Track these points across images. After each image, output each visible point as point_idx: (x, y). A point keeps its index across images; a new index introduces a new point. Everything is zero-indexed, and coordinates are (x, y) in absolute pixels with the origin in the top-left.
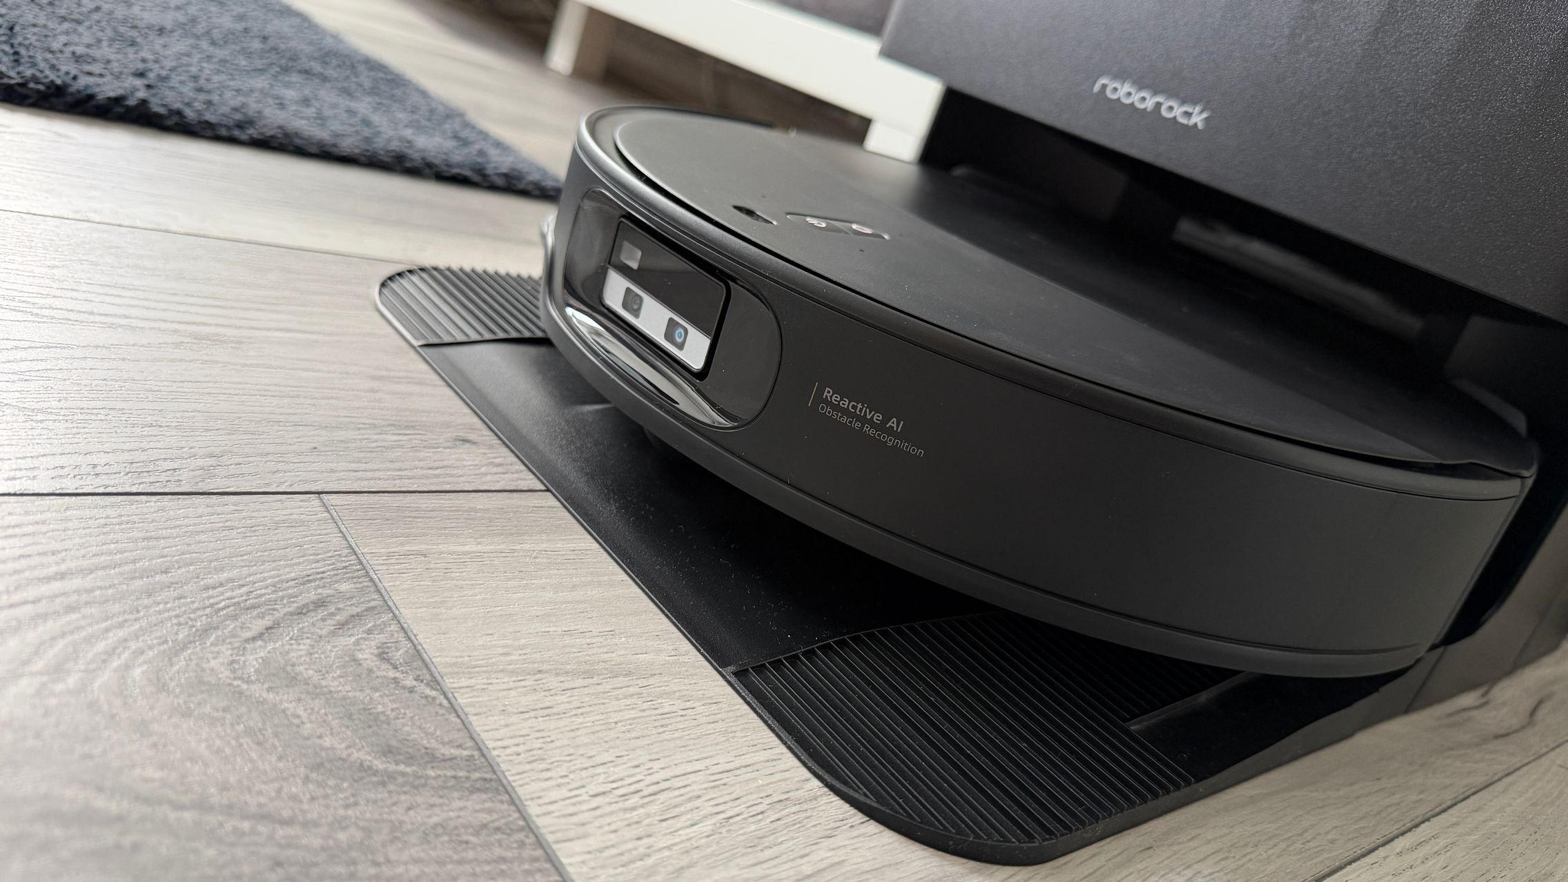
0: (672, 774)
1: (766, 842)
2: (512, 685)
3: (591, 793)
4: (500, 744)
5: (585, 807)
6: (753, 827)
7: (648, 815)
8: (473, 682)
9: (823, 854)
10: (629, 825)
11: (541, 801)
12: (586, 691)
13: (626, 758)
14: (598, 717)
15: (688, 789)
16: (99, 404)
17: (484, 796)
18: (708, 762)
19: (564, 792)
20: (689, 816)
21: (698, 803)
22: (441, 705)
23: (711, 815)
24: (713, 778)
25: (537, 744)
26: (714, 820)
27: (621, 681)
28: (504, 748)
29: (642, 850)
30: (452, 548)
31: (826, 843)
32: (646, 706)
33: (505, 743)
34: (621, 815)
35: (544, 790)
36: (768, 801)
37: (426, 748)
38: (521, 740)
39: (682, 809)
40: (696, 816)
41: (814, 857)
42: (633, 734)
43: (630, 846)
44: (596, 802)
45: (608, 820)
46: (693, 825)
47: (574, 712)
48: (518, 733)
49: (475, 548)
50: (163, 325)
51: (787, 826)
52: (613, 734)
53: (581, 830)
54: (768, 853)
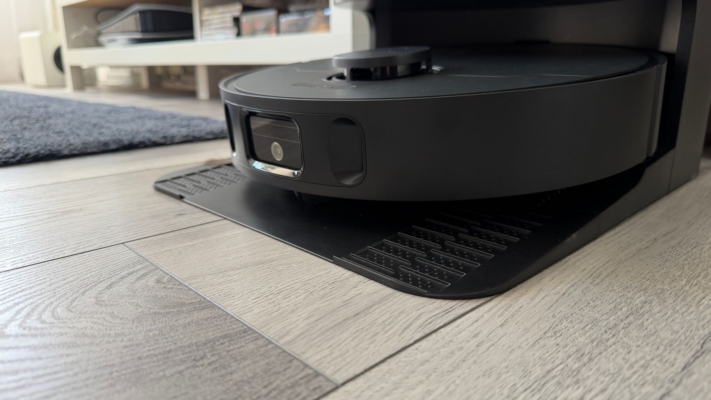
0: (286, 286)
1: (329, 295)
2: (213, 278)
3: (253, 298)
4: (211, 294)
5: (250, 303)
6: (322, 292)
7: (278, 299)
8: (197, 280)
9: (353, 293)
10: (270, 303)
11: (232, 306)
12: (246, 272)
13: (266, 286)
14: (252, 278)
15: (293, 288)
16: (26, 240)
17: (207, 310)
19: (242, 301)
20: (295, 295)
21: (298, 291)
22: (185, 289)
23: (304, 293)
24: (303, 283)
25: (228, 291)
26: (306, 294)
27: (260, 266)
28: (214, 295)
29: (276, 309)
30: (181, 246)
31: (354, 289)
32: (272, 270)
33: (214, 294)
34: (266, 302)
35: (232, 303)
36: (328, 284)
37: (181, 303)
38: (220, 291)
39: (292, 294)
40: (298, 295)
41: (350, 294)
42: (268, 279)
43: (271, 309)
44: (254, 301)
45: (261, 304)
46: (297, 298)
47: (242, 279)
48: (218, 290)
49: (191, 244)
50: (48, 212)
51: (336, 289)
52: (259, 281)
53: (251, 309)
54: (330, 298)
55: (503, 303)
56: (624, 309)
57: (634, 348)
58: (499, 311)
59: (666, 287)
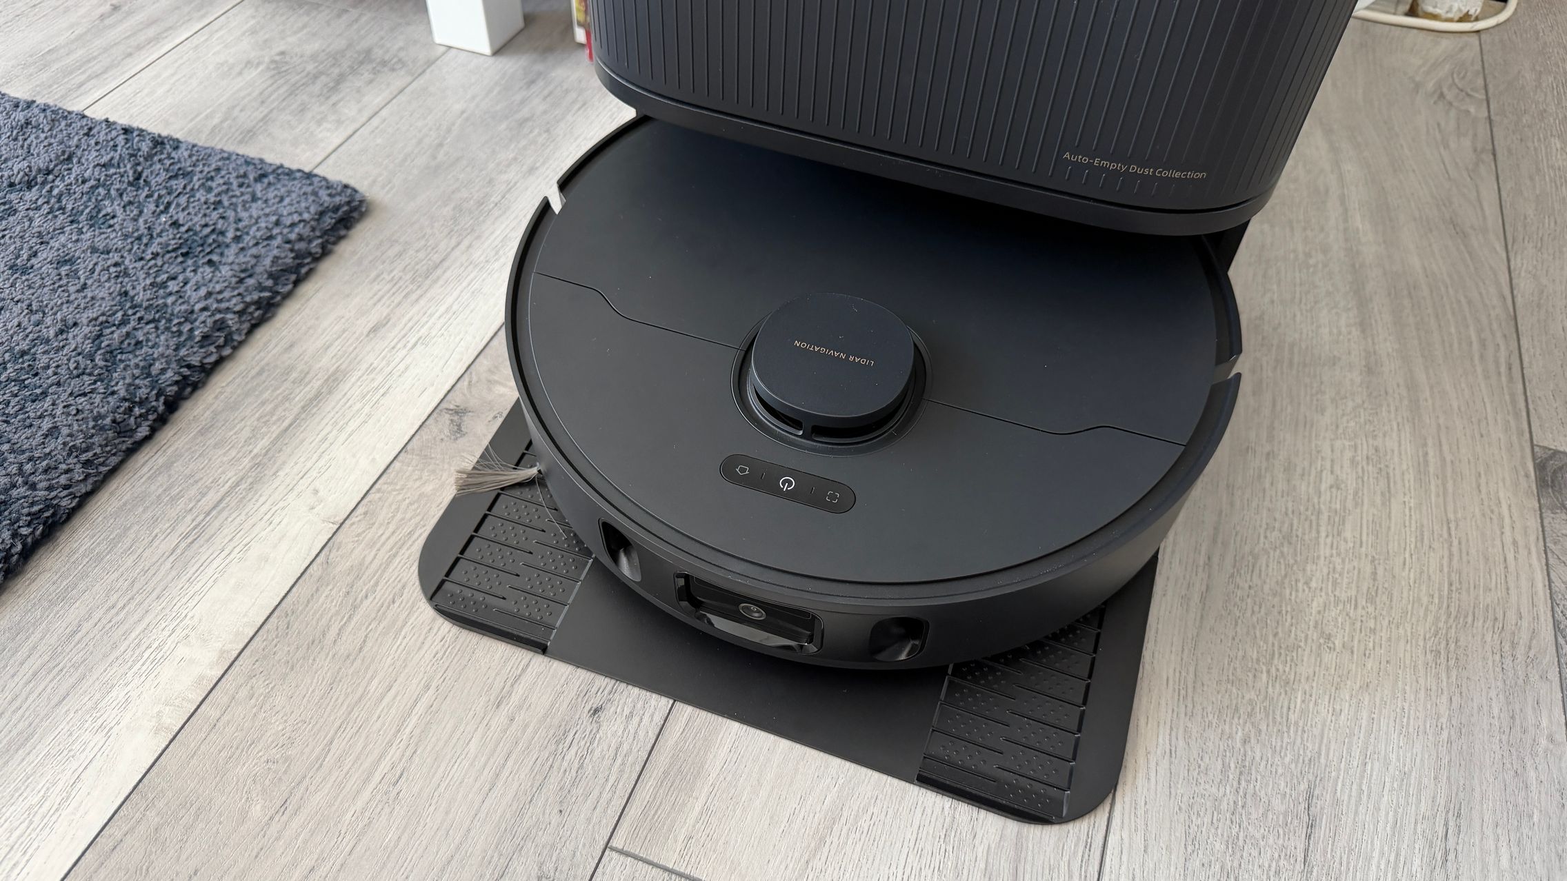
1: (960, 867)
9: (980, 850)
12: (832, 854)
18: (906, 844)
27: (836, 830)
30: (692, 816)
31: (977, 841)
36: (942, 840)
41: (980, 855)
49: (700, 804)
51: (958, 849)
55: (1127, 799)
56: (1232, 765)
57: (1262, 843)
58: (1130, 819)
59: (1252, 695)
